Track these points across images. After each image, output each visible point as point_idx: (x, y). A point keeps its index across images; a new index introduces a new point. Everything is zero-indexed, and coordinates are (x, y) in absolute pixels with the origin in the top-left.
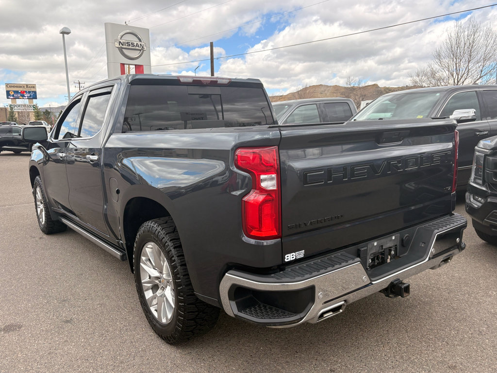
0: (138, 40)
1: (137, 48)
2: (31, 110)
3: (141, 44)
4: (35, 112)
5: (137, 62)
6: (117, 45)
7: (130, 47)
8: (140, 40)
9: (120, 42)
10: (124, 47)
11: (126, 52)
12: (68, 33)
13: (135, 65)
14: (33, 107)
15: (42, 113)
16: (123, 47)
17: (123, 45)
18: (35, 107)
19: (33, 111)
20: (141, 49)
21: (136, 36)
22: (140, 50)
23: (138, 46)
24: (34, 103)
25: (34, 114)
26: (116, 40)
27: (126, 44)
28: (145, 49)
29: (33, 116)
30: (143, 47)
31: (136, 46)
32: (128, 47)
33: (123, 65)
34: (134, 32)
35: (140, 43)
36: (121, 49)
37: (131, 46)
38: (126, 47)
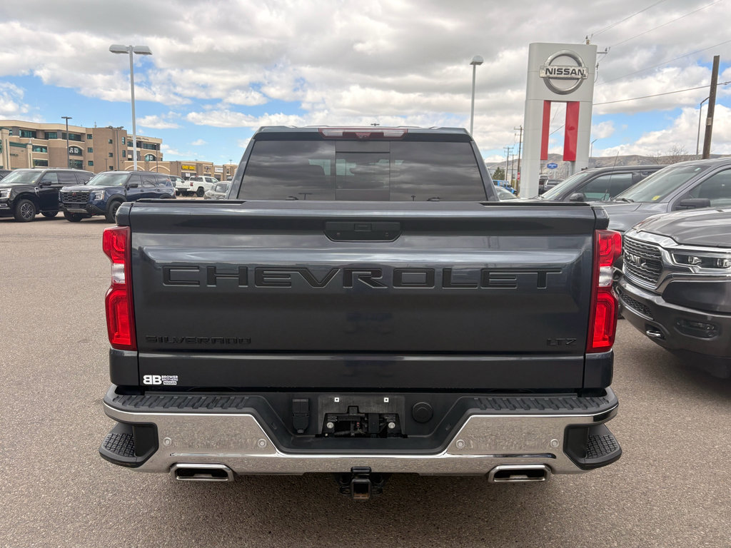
0: (577, 65)
1: (573, 76)
3: (579, 70)
5: (571, 97)
6: (543, 74)
7: (563, 76)
8: (580, 64)
9: (548, 69)
10: (553, 75)
11: (554, 83)
12: (480, 63)
13: (568, 102)
16: (551, 76)
17: (551, 73)
20: (578, 77)
21: (575, 58)
23: (575, 73)
26: (541, 68)
27: (556, 72)
28: (586, 77)
30: (582, 74)
31: (572, 73)
32: (559, 76)
33: (548, 104)
34: (572, 53)
35: (580, 68)
36: (547, 80)
37: (565, 74)
38: (556, 75)
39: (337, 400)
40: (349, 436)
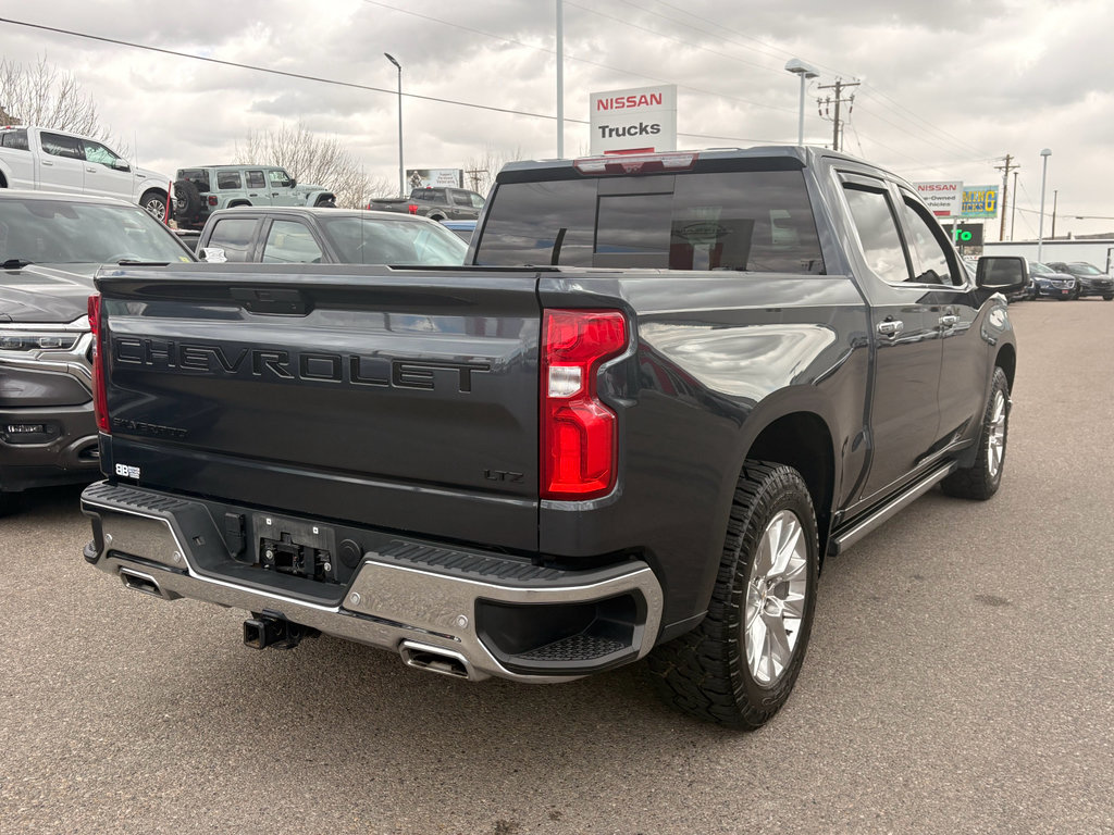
39: (269, 521)
40: (291, 573)
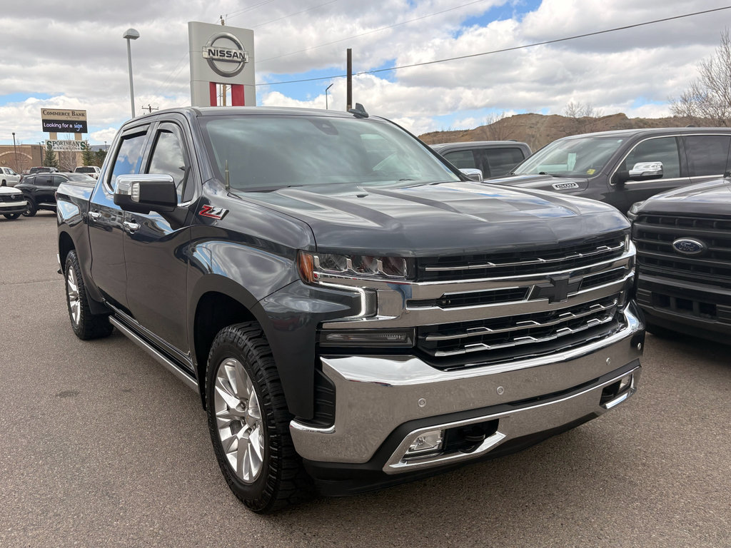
0: (236, 47)
1: (235, 58)
2: (79, 149)
3: (240, 54)
4: (83, 153)
5: (235, 80)
6: (206, 55)
7: (225, 58)
8: (240, 48)
9: (210, 50)
10: (216, 57)
11: (218, 65)
12: (135, 38)
13: (232, 85)
14: (82, 145)
15: (95, 155)
16: (214, 57)
17: (214, 55)
18: (84, 145)
19: (80, 150)
20: (240, 60)
21: (234, 41)
22: (240, 62)
23: (237, 56)
24: (84, 139)
25: (82, 155)
26: (203, 48)
27: (219, 54)
28: (247, 61)
29: (81, 158)
30: (243, 58)
31: (234, 56)
32: (221, 58)
33: (213, 85)
34: (230, 35)
35: (240, 51)
36: (211, 61)
37: (225, 56)
38: (218, 57)
